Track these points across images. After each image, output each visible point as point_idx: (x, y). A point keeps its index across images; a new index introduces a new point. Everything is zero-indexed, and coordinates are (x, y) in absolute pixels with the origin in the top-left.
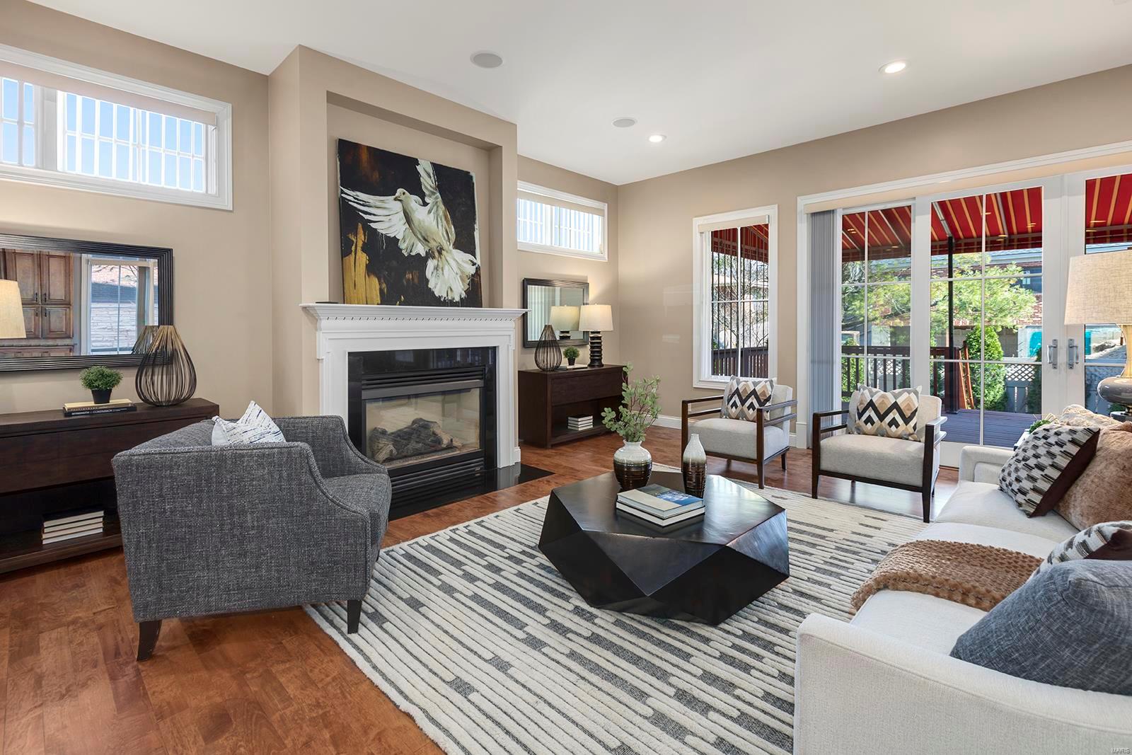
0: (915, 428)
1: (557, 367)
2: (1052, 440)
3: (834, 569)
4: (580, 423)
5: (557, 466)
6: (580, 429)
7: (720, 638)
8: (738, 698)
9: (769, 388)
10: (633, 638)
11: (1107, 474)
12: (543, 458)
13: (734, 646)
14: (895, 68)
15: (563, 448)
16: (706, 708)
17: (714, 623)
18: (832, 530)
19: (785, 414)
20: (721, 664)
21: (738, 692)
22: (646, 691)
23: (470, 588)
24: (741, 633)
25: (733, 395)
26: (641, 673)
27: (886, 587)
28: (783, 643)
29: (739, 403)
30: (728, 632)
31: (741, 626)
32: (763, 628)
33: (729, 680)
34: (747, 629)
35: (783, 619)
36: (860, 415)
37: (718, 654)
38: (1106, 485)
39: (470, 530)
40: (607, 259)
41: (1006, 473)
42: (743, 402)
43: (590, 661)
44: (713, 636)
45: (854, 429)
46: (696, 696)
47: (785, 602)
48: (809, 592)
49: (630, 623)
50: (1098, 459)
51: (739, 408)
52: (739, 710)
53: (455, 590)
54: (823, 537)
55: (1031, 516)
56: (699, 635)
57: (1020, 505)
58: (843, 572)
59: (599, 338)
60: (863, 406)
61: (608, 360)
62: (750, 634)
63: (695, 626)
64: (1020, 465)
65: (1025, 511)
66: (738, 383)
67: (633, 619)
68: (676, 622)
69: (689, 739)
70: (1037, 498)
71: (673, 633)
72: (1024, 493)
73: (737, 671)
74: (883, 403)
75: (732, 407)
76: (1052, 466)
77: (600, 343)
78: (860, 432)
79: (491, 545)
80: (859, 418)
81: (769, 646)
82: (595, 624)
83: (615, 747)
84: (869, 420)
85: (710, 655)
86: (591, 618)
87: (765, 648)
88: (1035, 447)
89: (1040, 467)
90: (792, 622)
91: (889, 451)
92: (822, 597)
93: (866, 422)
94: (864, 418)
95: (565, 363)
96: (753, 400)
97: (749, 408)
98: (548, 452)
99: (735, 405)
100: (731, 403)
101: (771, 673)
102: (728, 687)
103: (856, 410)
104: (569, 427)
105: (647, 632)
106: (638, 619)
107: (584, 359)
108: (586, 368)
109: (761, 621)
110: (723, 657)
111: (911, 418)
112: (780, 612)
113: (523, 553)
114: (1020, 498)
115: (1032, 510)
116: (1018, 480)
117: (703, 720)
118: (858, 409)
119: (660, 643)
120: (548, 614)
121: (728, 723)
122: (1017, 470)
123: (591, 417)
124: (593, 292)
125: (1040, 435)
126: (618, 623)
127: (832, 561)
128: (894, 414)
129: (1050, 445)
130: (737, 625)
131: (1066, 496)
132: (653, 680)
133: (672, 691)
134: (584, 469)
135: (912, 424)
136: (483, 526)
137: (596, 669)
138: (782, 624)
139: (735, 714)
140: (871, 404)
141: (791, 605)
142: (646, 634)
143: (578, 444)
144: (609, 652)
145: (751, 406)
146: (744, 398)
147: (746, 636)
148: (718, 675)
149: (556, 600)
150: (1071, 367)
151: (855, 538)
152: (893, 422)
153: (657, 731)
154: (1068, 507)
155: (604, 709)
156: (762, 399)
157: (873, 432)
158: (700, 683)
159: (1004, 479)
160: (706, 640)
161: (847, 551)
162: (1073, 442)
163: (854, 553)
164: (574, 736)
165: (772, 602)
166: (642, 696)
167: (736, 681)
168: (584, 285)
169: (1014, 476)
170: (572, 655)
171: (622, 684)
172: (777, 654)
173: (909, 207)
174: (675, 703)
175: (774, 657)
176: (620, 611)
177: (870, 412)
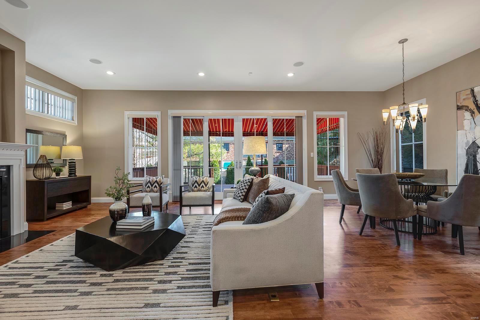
0: (208, 188)
1: (49, 178)
2: (245, 182)
3: (194, 233)
4: (64, 206)
5: (56, 227)
6: (64, 209)
7: (166, 262)
8: (179, 274)
9: (162, 179)
10: (134, 274)
11: (256, 188)
12: (43, 226)
13: (172, 262)
14: (201, 74)
15: (55, 219)
16: (170, 282)
17: (163, 259)
18: (189, 223)
19: (168, 188)
20: (170, 268)
21: (178, 273)
22: (147, 286)
23: (30, 290)
24: (173, 258)
25: (148, 183)
26: (143, 283)
27: (220, 223)
28: (187, 256)
29: (150, 186)
30: (168, 260)
31: (172, 256)
32: (179, 254)
33: (175, 271)
34: (174, 256)
35: (184, 250)
36: (193, 186)
37: (168, 267)
38: (255, 191)
39: (9, 268)
40: (77, 124)
41: (235, 193)
42: (152, 186)
43: (118, 288)
44: (164, 262)
45: (191, 190)
46: (166, 280)
47: (183, 246)
48: (189, 241)
49: (130, 271)
50: (253, 185)
51: (150, 188)
52: (181, 277)
53: (19, 294)
54: (187, 225)
55: (242, 202)
56: (159, 264)
57: (239, 200)
58: (197, 233)
59: (75, 162)
60: (194, 182)
61: (80, 173)
62: (175, 258)
63: (156, 262)
64: (239, 190)
65: (240, 201)
66: (150, 178)
67: (130, 269)
68: (148, 264)
69: (168, 291)
70: (243, 197)
71: (149, 267)
72: (240, 197)
73: (176, 268)
74: (199, 181)
75: (147, 188)
76: (245, 188)
77: (75, 165)
78: (193, 191)
79: (31, 269)
80: (193, 187)
81: (183, 258)
82: (114, 277)
83: (143, 306)
84: (196, 187)
85: (165, 268)
86: (111, 275)
87: (182, 259)
88: (241, 185)
89: (243, 189)
90: (187, 250)
91: (203, 195)
92: (193, 241)
93: (195, 188)
94: (194, 186)
95: (54, 175)
96: (156, 184)
97: (154, 187)
98: (45, 222)
99: (149, 187)
100: (147, 186)
101: (186, 265)
102: (175, 273)
103: (191, 184)
104: (56, 209)
105: (138, 270)
106: (132, 268)
107: (65, 173)
108: (68, 177)
109: (177, 253)
110: (169, 266)
111: (207, 185)
112: (182, 248)
113: (57, 265)
114: (239, 198)
115: (242, 201)
116: (239, 194)
117: (171, 284)
118: (192, 184)
119: (145, 272)
120: (87, 282)
121: (179, 282)
122: (238, 191)
123: (71, 202)
124: (69, 140)
125: (242, 182)
126: (124, 273)
127: (192, 231)
128: (203, 184)
129: (245, 183)
130: (170, 257)
131: (248, 196)
132: (148, 282)
133: (157, 282)
134: (74, 226)
135: (207, 186)
136: (19, 263)
137: (123, 289)
138: (184, 251)
139: (180, 279)
140: (196, 181)
141: (185, 246)
142: (138, 271)
143: (64, 216)
144: (126, 282)
145: (156, 187)
146: (152, 184)
147: (174, 258)
148: (170, 272)
149: (89, 276)
150: (240, 168)
151: (196, 223)
152: (203, 187)
153: (157, 295)
154: (249, 198)
155: (133, 298)
156: (159, 183)
157: (197, 191)
158: (165, 276)
159: (235, 195)
160: (162, 264)
161: (195, 227)
162: (249, 182)
163: (198, 227)
164: (124, 311)
165: (179, 247)
166: (146, 288)
167: (176, 271)
168: (64, 136)
169: (237, 193)
170: (108, 290)
171: (137, 288)
172: (186, 259)
173: (202, 119)
174: (159, 285)
175: (185, 260)
176: (123, 268)
177: (196, 184)
